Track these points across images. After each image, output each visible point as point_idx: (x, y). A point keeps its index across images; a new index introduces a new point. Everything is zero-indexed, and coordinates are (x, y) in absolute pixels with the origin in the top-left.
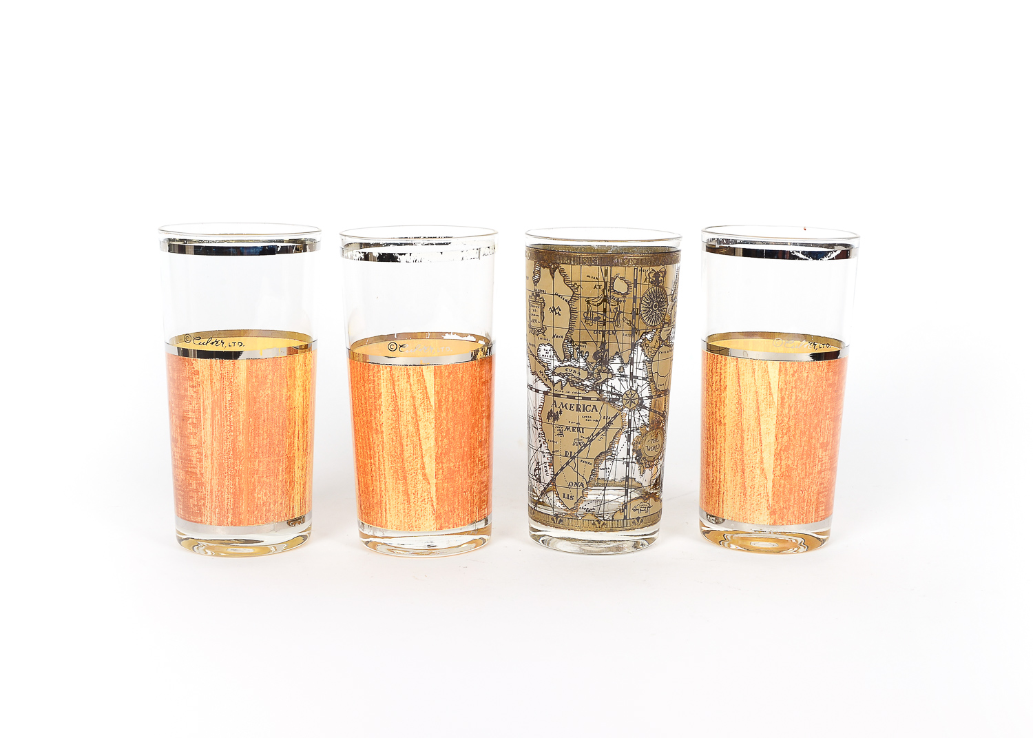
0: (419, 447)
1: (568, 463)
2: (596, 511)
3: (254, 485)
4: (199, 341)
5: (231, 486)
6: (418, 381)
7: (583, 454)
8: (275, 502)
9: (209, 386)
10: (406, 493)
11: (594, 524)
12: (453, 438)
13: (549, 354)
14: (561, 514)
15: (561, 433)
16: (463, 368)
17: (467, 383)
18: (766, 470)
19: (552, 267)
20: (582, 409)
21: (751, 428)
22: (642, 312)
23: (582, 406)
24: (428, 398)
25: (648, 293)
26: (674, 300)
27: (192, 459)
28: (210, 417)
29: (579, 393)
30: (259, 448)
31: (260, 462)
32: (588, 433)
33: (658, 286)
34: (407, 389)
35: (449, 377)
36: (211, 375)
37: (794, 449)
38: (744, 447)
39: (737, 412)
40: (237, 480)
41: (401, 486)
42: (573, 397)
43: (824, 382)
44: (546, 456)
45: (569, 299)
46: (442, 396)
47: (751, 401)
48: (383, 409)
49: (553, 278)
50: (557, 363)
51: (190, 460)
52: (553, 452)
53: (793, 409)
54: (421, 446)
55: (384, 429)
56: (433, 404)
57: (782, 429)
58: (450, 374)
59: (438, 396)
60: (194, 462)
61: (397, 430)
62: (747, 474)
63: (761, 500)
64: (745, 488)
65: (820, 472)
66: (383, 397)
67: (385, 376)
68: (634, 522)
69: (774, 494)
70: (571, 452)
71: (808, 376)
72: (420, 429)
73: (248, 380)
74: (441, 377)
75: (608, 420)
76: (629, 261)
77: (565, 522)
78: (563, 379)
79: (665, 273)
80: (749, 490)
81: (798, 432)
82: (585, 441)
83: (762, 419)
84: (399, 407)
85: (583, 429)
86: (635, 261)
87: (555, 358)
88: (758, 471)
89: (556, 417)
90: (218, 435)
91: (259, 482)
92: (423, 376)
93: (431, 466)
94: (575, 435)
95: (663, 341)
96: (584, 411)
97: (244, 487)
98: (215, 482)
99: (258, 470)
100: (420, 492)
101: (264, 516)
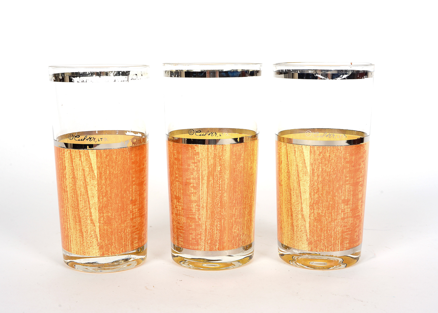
0: (88, 202)
3: (232, 224)
4: (200, 134)
5: (219, 226)
6: (86, 159)
8: (243, 234)
9: (206, 162)
10: (81, 231)
12: (110, 197)
16: (116, 152)
17: (120, 162)
18: (305, 216)
21: (295, 188)
24: (93, 171)
27: (193, 209)
28: (206, 182)
30: (236, 200)
31: (236, 209)
34: (80, 164)
35: (106, 158)
36: (208, 155)
37: (322, 203)
38: (292, 200)
39: (287, 178)
40: (223, 222)
41: (78, 226)
43: (343, 160)
46: (102, 170)
47: (294, 171)
48: (67, 177)
51: (191, 210)
53: (320, 177)
54: (89, 201)
55: (68, 190)
56: (96, 174)
57: (313, 190)
58: (107, 156)
59: (99, 170)
60: (194, 211)
61: (74, 190)
62: (294, 218)
63: (303, 235)
64: (293, 226)
65: (343, 219)
66: (67, 169)
67: (67, 155)
69: (310, 231)
71: (330, 156)
72: (88, 190)
73: (231, 157)
74: (101, 158)
80: (295, 228)
81: (325, 192)
83: (301, 183)
84: (76, 176)
88: (300, 216)
90: (211, 193)
91: (235, 222)
92: (89, 156)
93: (95, 215)
97: (226, 225)
98: (208, 223)
99: (234, 215)
100: (89, 231)
101: (237, 243)
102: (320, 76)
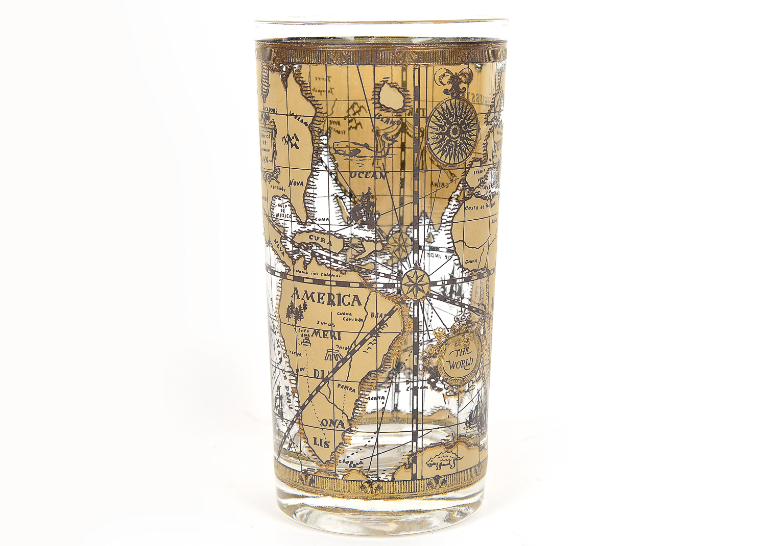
1: (318, 389)
2: (366, 465)
7: (341, 375)
11: (362, 487)
13: (286, 213)
14: (312, 470)
15: (307, 341)
19: (284, 69)
20: (336, 301)
22: (431, 142)
23: (336, 297)
25: (440, 109)
26: (494, 122)
29: (330, 275)
32: (347, 340)
33: (458, 97)
42: (322, 282)
44: (288, 377)
45: (309, 120)
49: (286, 87)
50: (297, 227)
52: (297, 370)
68: (429, 484)
70: (323, 371)
75: (379, 319)
76: (404, 56)
77: (319, 483)
78: (306, 253)
79: (470, 76)
82: (344, 353)
85: (339, 333)
86: (415, 57)
87: (294, 219)
89: (299, 316)
94: (327, 343)
95: (472, 189)
96: (339, 304)
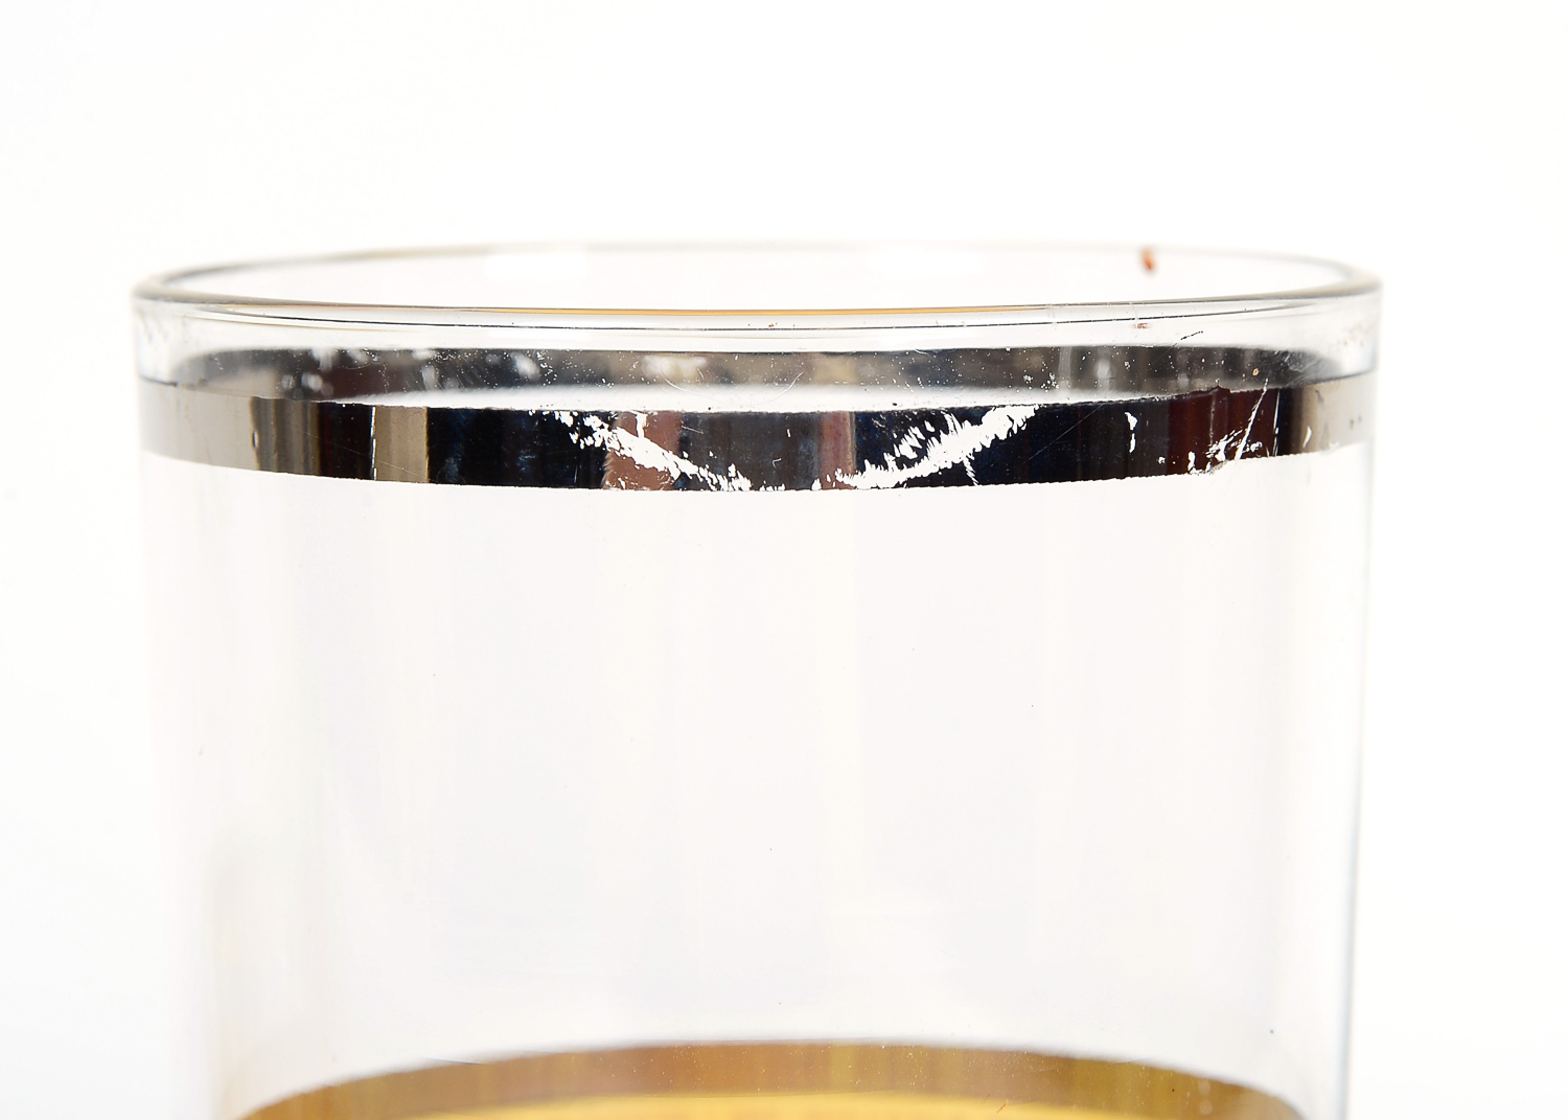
102: (647, 453)
